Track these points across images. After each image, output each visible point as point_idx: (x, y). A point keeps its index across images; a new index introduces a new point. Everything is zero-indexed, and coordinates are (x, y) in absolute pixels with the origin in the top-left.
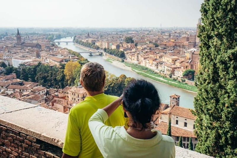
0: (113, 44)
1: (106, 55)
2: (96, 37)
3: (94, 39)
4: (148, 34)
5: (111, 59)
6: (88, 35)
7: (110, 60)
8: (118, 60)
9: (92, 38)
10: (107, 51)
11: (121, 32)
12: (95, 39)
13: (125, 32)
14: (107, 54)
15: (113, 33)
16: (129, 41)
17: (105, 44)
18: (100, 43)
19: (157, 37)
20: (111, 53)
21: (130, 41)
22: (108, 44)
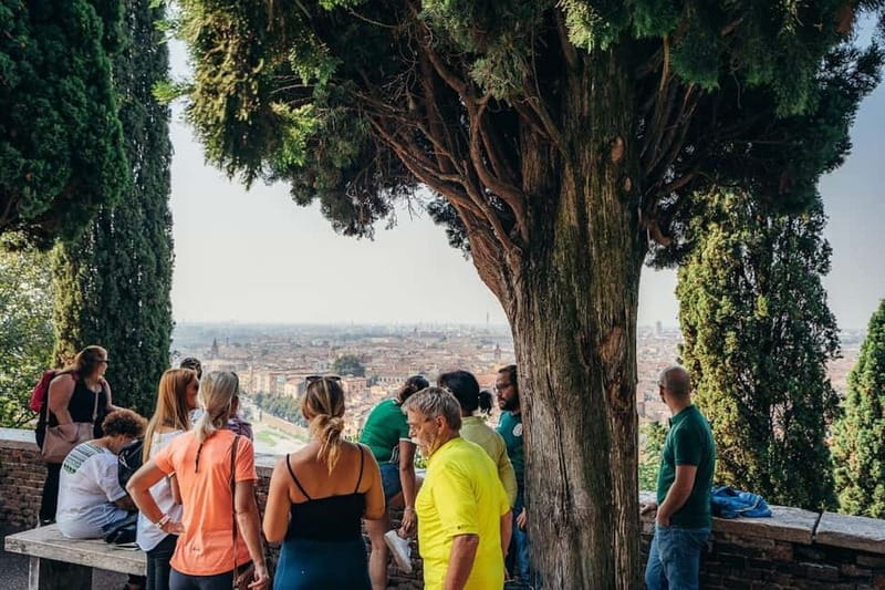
0: (288, 380)
1: (261, 417)
2: (241, 356)
3: (227, 363)
4: (434, 347)
5: (278, 431)
6: (215, 345)
7: (271, 436)
8: (297, 437)
9: (224, 358)
10: (263, 404)
11: (345, 338)
12: (232, 363)
13: (357, 337)
14: (264, 414)
15: (314, 343)
16: (347, 370)
17: (263, 380)
18: (248, 376)
19: (457, 356)
20: (276, 412)
21: (352, 369)
22: (273, 378)
